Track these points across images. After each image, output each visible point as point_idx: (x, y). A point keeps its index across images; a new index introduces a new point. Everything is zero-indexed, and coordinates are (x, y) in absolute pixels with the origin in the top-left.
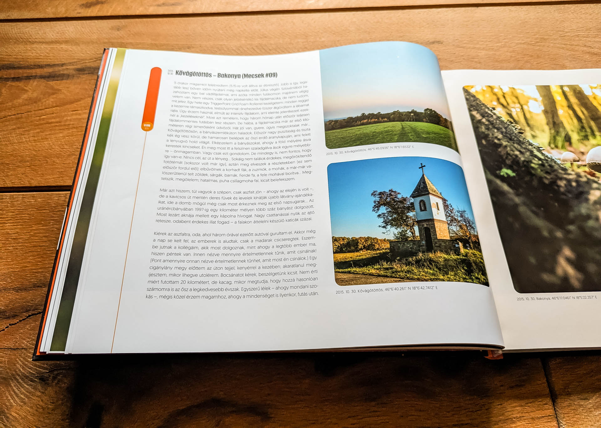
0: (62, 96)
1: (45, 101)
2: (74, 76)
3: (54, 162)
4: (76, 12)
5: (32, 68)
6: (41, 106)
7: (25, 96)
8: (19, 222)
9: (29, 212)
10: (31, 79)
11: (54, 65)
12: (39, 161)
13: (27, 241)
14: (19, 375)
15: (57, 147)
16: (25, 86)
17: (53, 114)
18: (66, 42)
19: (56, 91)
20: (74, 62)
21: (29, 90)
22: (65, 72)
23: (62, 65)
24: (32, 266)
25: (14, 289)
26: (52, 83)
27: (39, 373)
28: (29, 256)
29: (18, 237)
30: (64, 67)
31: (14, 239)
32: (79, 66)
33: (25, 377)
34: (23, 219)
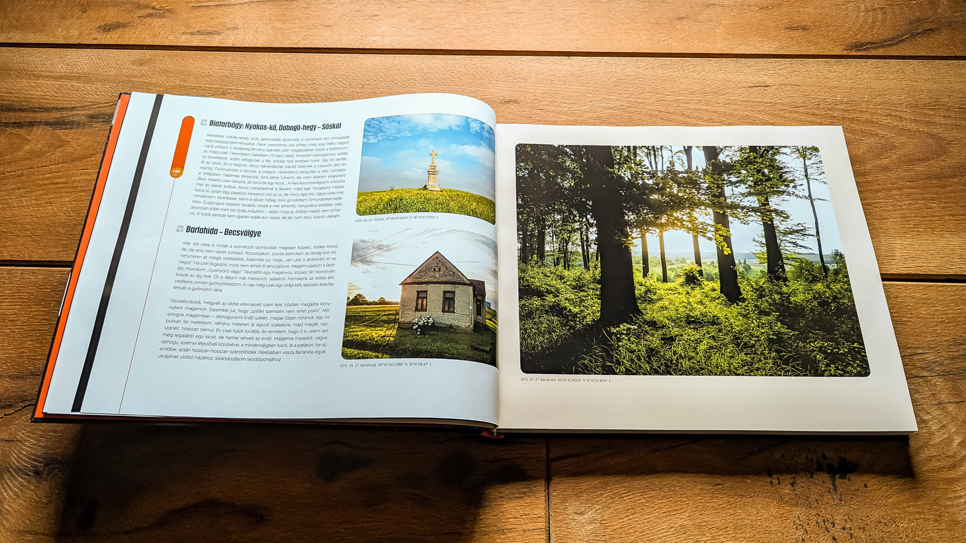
0: (70, 150)
1: (50, 155)
2: (85, 124)
3: (58, 232)
4: (92, 36)
5: (36, 111)
6: (46, 162)
7: (27, 147)
8: (17, 302)
9: (28, 291)
10: (34, 125)
11: (63, 109)
12: (42, 230)
13: (25, 324)
14: (13, 468)
15: (62, 214)
16: (27, 134)
17: (58, 172)
18: (78, 78)
19: (63, 143)
20: (86, 106)
21: (32, 140)
22: (75, 119)
23: (73, 109)
24: (31, 352)
25: (10, 377)
26: (60, 132)
27: (35, 466)
28: (27, 341)
29: (15, 319)
30: (74, 112)
31: (11, 320)
32: (91, 112)
33: (19, 471)
34: (22, 298)
